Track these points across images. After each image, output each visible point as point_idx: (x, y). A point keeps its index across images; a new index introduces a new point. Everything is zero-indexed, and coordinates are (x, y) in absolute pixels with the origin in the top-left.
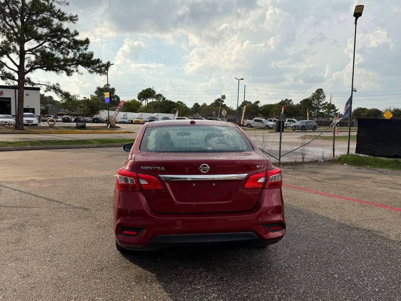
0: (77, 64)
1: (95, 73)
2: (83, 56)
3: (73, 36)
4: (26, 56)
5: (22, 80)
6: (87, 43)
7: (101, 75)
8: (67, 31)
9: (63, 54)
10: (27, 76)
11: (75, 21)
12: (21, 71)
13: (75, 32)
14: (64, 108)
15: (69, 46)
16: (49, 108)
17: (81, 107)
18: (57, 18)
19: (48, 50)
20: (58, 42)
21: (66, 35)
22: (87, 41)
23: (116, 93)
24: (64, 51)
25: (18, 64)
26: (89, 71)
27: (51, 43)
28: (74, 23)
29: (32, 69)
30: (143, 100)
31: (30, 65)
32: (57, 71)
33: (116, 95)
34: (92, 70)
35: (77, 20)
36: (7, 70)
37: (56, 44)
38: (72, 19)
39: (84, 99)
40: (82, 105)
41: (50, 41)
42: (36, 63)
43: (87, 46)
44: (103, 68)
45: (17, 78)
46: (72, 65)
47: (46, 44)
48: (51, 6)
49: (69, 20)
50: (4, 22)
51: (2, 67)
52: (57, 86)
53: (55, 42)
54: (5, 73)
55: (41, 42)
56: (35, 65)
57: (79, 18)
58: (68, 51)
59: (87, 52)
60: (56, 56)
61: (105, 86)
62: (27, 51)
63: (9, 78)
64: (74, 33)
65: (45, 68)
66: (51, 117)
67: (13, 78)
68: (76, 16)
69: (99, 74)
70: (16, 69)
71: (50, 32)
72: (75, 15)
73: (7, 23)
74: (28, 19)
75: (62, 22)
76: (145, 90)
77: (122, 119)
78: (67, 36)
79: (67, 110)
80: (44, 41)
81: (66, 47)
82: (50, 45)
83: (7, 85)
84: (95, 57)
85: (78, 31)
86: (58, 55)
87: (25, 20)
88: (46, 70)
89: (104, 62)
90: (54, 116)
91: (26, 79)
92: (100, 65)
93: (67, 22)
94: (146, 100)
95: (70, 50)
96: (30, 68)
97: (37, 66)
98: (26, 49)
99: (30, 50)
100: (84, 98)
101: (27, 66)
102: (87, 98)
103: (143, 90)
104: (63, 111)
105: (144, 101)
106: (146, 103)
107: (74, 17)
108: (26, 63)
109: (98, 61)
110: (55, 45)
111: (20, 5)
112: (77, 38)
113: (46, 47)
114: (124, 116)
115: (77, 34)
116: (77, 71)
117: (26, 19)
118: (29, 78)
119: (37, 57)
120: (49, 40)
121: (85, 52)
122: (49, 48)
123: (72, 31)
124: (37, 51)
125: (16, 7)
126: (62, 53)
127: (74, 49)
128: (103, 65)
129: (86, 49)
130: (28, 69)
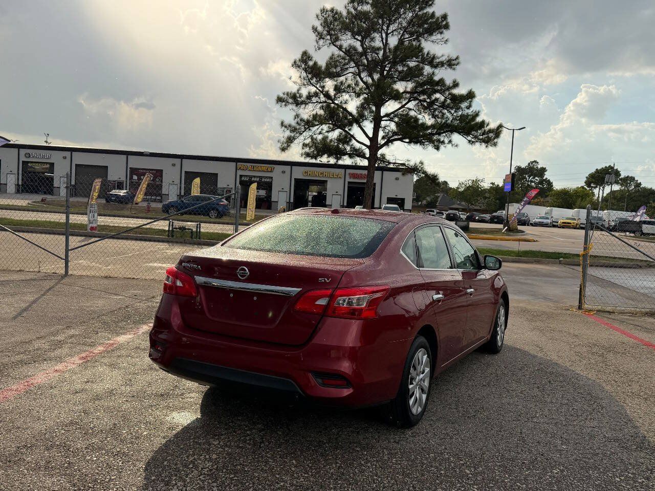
0: (452, 132)
1: (478, 144)
2: (463, 118)
3: (449, 88)
4: (383, 123)
5: (373, 158)
6: (470, 98)
7: (487, 147)
8: (441, 82)
9: (435, 118)
10: (380, 152)
11: (455, 66)
12: (374, 146)
13: (454, 82)
14: (461, 200)
15: (443, 105)
16: (439, 199)
17: (485, 198)
18: (428, 65)
19: (412, 113)
20: (428, 100)
21: (439, 88)
22: (471, 95)
23: (547, 176)
24: (437, 113)
25: (371, 135)
26: (469, 141)
27: (418, 103)
28: (454, 69)
29: (389, 141)
30: (595, 187)
31: (386, 136)
32: (422, 143)
33: (546, 179)
34: (473, 140)
35: (458, 64)
36: (357, 145)
37: (425, 104)
38: (451, 63)
39: (491, 185)
40: (487, 195)
41: (418, 99)
42: (395, 133)
43: (471, 102)
44: (491, 135)
45: (368, 156)
46: (443, 133)
47: (411, 105)
48: (420, 49)
49: (446, 66)
50: (358, 78)
51: (350, 140)
52: (420, 165)
53: (424, 101)
54: (354, 148)
55: (404, 103)
56: (393, 136)
57: (461, 60)
58: (442, 113)
59: (470, 112)
60: (421, 122)
61: (529, 164)
62: (384, 116)
63: (359, 156)
64: (451, 85)
65: (407, 140)
66: (434, 212)
67: (362, 156)
68: (457, 58)
69: (484, 145)
70: (368, 142)
71: (416, 87)
72: (454, 57)
73: (362, 79)
74: (388, 71)
75: (437, 71)
76: (600, 170)
77: (540, 218)
78: (441, 90)
79: (463, 203)
80: (407, 101)
81: (440, 106)
82: (417, 105)
83: (354, 164)
84: (479, 119)
85: (458, 80)
86: (426, 119)
87: (385, 72)
88: (409, 143)
89: (493, 126)
90: (438, 211)
91: (379, 156)
92: (485, 131)
93: (444, 68)
94: (601, 188)
95: (445, 111)
96: (386, 140)
97: (396, 137)
98: (382, 114)
99: (387, 115)
100: (492, 183)
101: (383, 138)
102: (496, 184)
103: (597, 169)
104: (458, 204)
105: (598, 189)
106: (601, 191)
107: (454, 60)
108: (381, 134)
109: (482, 124)
110: (424, 106)
111: (381, 53)
112: (456, 91)
113: (410, 109)
114: (546, 213)
115: (456, 85)
116: (450, 142)
117: (386, 70)
118: (383, 155)
119: (397, 124)
120: (415, 99)
121: (467, 111)
122: (413, 110)
123: (449, 82)
124: (395, 116)
125: (376, 55)
126: (434, 116)
127: (452, 108)
128: (490, 131)
129: (469, 107)
130: (383, 142)
